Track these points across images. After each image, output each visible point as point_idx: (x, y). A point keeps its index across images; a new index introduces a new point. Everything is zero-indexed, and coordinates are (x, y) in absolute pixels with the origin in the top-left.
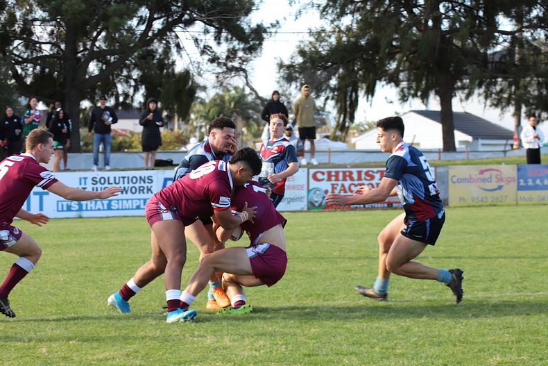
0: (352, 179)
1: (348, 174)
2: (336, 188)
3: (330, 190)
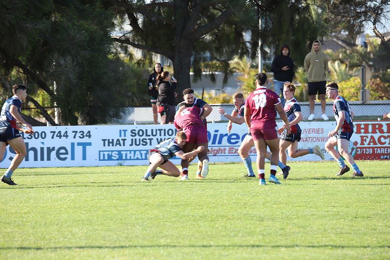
0: (382, 131)
1: (377, 126)
2: (365, 140)
3: (359, 142)
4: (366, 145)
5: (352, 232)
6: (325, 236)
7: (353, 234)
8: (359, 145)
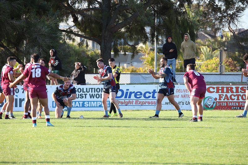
2: (222, 97)
3: (218, 98)
4: (222, 101)
5: (214, 155)
6: (196, 157)
7: (214, 157)
8: (218, 100)
